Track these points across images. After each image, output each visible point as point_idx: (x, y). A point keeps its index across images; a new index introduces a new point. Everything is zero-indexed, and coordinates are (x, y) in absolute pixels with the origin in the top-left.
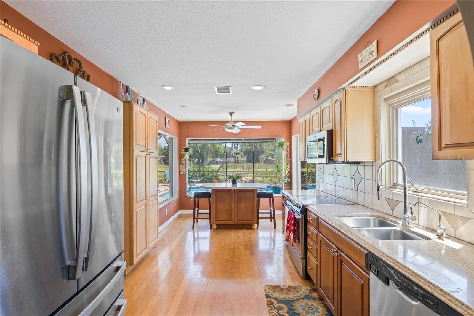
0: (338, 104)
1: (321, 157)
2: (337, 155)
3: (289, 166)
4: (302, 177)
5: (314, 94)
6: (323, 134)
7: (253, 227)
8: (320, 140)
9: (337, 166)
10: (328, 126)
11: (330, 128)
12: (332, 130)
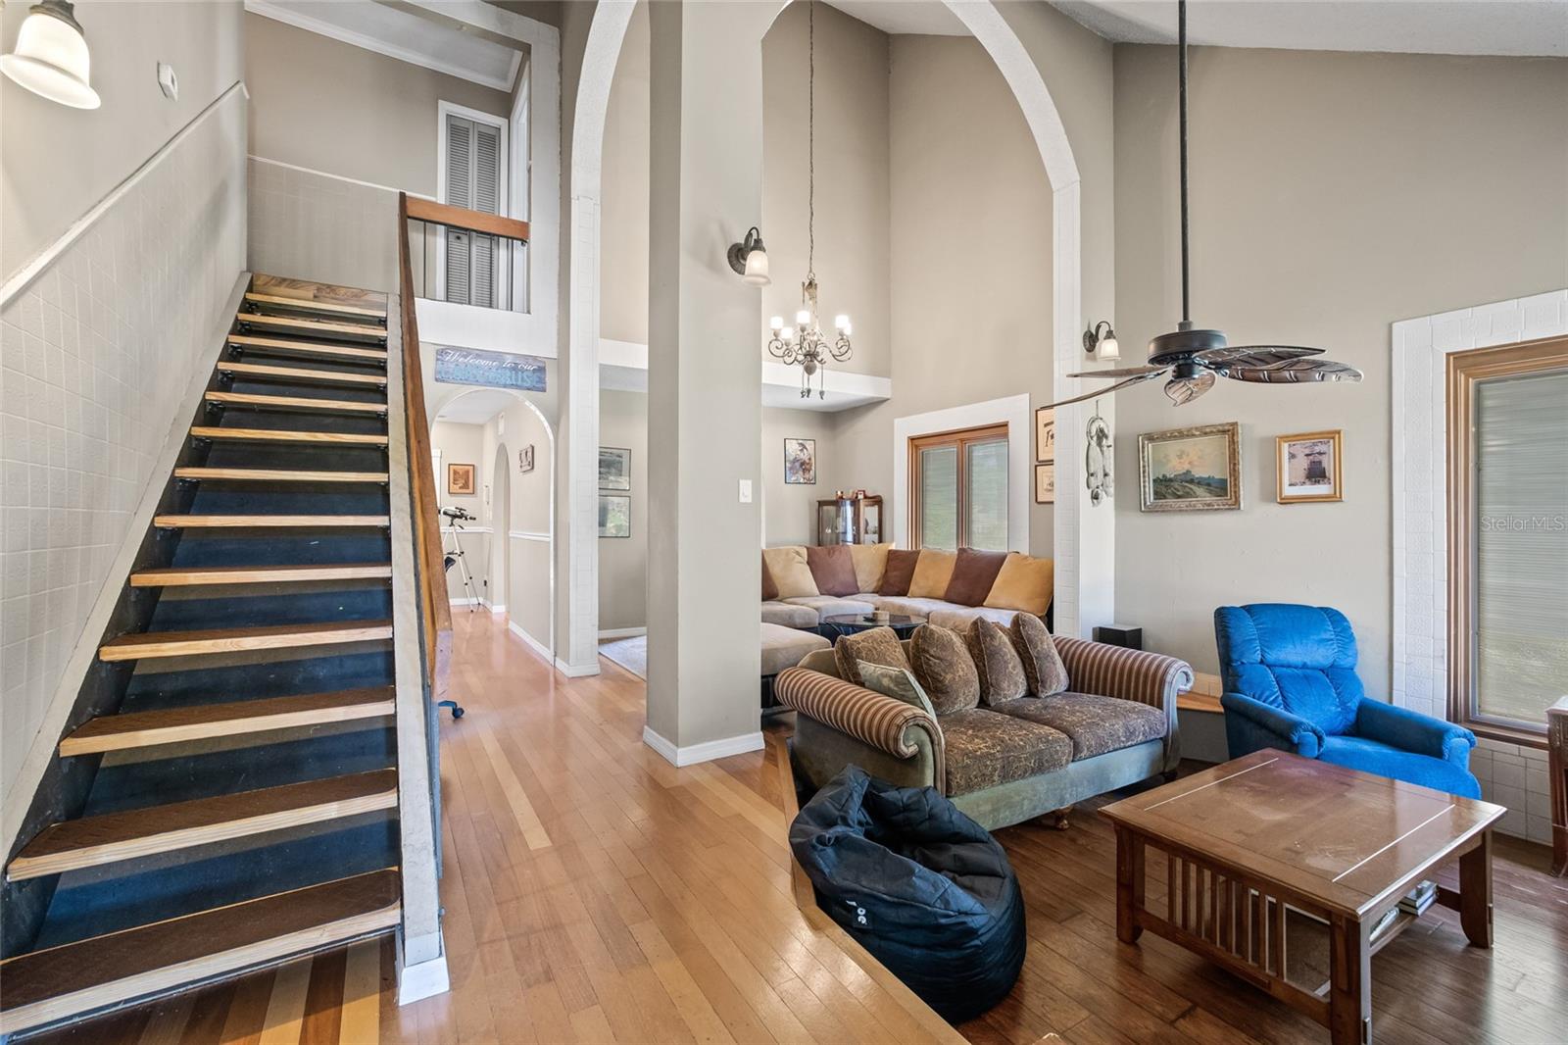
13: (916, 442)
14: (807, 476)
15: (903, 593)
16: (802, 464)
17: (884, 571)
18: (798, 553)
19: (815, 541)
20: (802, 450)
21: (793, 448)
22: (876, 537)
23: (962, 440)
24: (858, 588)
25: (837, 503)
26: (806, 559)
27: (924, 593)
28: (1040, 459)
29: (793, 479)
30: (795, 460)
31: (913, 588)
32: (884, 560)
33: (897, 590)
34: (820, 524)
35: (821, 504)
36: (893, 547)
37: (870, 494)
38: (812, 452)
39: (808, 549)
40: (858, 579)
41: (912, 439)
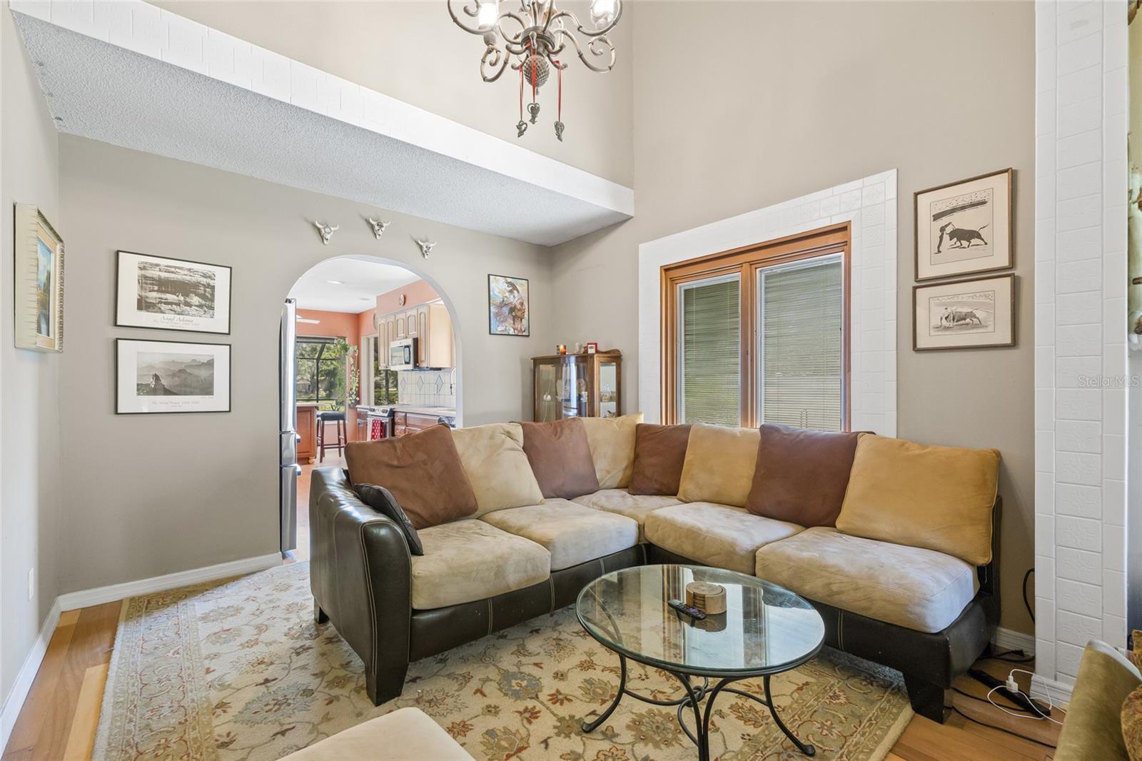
0: (422, 315)
1: (407, 363)
2: (422, 361)
3: (357, 379)
4: (375, 392)
5: (400, 299)
6: (410, 342)
7: (310, 461)
8: (406, 347)
9: (422, 374)
10: (414, 334)
11: (416, 337)
12: (417, 339)
13: (674, 274)
14: (518, 325)
15: (670, 490)
16: (512, 310)
17: (632, 455)
18: (509, 434)
19: (530, 415)
20: (511, 292)
21: (499, 287)
22: (612, 406)
23: (751, 263)
24: (597, 482)
25: (558, 361)
26: (522, 444)
27: (706, 493)
28: (921, 276)
29: (500, 329)
30: (503, 304)
31: (686, 485)
32: (632, 439)
33: (657, 486)
34: (535, 388)
35: (537, 362)
36: (641, 420)
37: (602, 348)
38: (525, 295)
39: (524, 426)
40: (597, 468)
41: (667, 270)
